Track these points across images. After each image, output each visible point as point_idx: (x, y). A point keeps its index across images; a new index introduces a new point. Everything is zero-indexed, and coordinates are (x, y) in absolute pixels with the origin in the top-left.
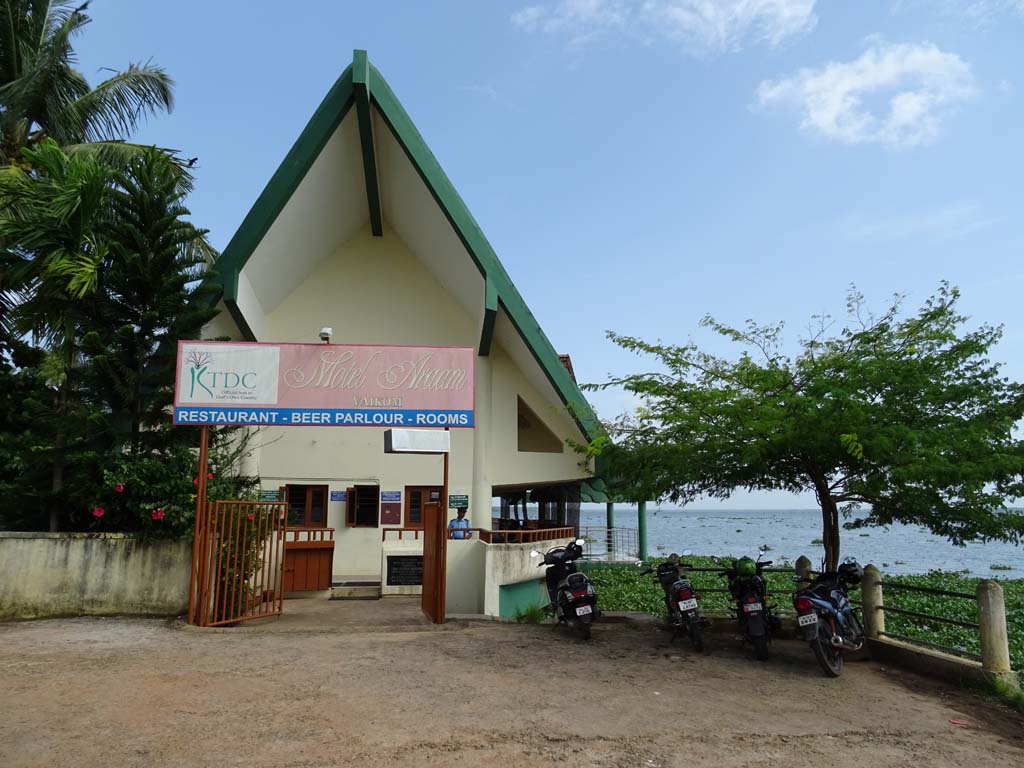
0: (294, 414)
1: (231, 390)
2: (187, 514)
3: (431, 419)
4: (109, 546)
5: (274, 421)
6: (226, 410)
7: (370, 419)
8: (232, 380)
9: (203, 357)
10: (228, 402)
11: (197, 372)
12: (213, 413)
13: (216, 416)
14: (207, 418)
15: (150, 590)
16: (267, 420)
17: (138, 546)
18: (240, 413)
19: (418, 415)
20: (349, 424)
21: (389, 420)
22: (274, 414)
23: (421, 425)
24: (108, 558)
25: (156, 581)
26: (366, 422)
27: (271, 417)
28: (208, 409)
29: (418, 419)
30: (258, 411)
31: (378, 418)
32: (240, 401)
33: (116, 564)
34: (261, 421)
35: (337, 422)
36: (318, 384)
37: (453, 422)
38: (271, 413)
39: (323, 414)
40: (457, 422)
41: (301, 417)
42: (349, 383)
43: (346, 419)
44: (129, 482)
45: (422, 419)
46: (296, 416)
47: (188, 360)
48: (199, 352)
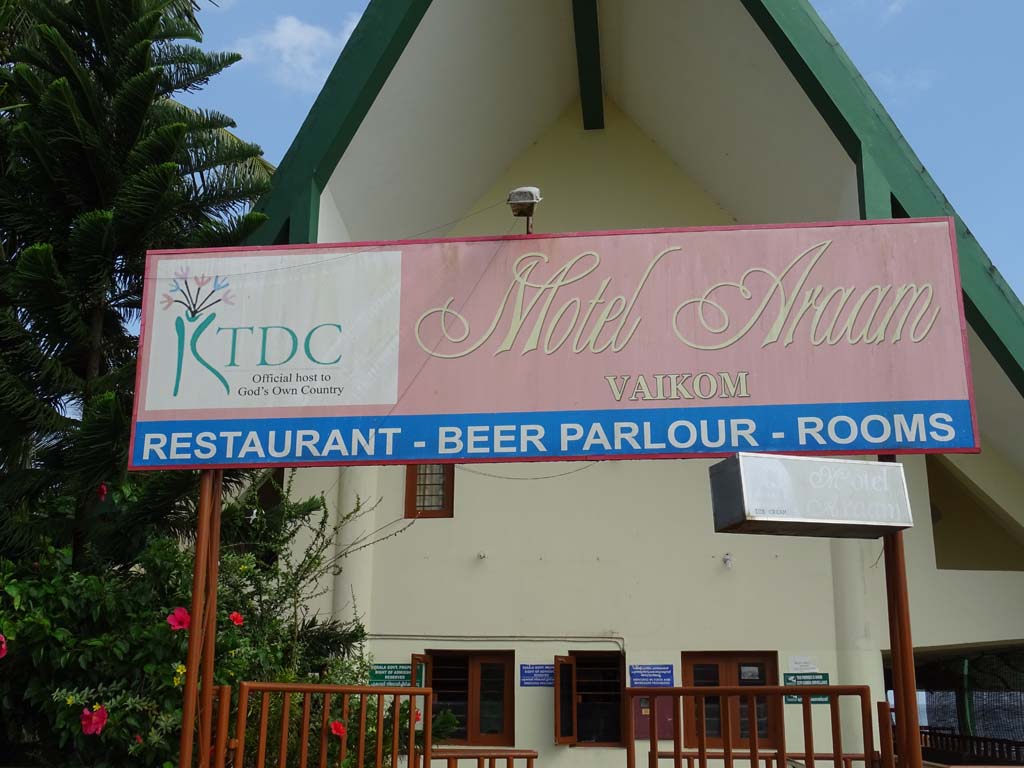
0: (442, 430)
1: (275, 372)
2: (166, 721)
3: (843, 430)
5: (389, 451)
7: (659, 435)
8: (279, 345)
9: (207, 289)
10: (270, 403)
11: (190, 327)
12: (230, 436)
13: (238, 443)
14: (213, 449)
16: (370, 450)
18: (300, 434)
19: (802, 421)
20: (598, 455)
21: (713, 436)
22: (390, 432)
23: (812, 449)
26: (648, 445)
27: (381, 441)
28: (217, 426)
29: (802, 432)
31: (683, 434)
32: (300, 402)
34: (355, 452)
35: (564, 447)
36: (506, 345)
37: (911, 438)
38: (381, 431)
39: (524, 429)
40: (923, 438)
41: (464, 438)
42: (592, 338)
43: (590, 441)
44: (23, 631)
45: (813, 432)
46: (448, 434)
47: (169, 298)
48: (196, 278)
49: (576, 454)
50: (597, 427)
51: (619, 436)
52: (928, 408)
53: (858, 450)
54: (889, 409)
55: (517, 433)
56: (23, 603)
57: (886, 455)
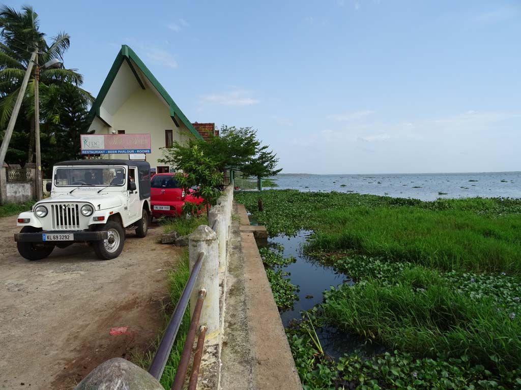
1: (93, 146)
6: (93, 151)
8: (93, 144)
9: (86, 138)
11: (85, 142)
20: (121, 153)
28: (89, 151)
29: (137, 152)
30: (100, 151)
32: (96, 149)
36: (113, 144)
47: (83, 139)
53: (142, 153)
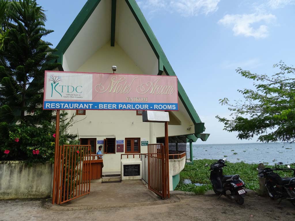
1: (70, 94)
3: (160, 107)
4: (12, 167)
5: (91, 108)
10: (70, 99)
13: (64, 106)
14: (59, 106)
15: (32, 187)
16: (87, 107)
17: (26, 166)
18: (75, 104)
19: (155, 105)
20: (125, 109)
21: (142, 107)
22: (91, 105)
23: (156, 110)
24: (12, 173)
25: (35, 183)
26: (132, 108)
27: (89, 106)
30: (83, 103)
31: (137, 107)
32: (75, 99)
33: (15, 175)
34: (85, 108)
35: (119, 108)
36: (110, 91)
37: (170, 108)
38: (89, 104)
39: (113, 105)
40: (171, 108)
41: (103, 106)
42: (124, 91)
43: (123, 107)
44: (21, 137)
45: (156, 107)
46: (101, 105)
47: (50, 79)
48: (55, 76)
49: (121, 109)
50: (124, 105)
51: (128, 107)
52: (172, 104)
53: (162, 110)
54: (167, 104)
55: (112, 106)
56: (21, 132)
57: (166, 111)
